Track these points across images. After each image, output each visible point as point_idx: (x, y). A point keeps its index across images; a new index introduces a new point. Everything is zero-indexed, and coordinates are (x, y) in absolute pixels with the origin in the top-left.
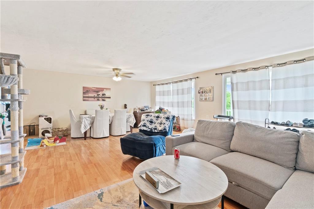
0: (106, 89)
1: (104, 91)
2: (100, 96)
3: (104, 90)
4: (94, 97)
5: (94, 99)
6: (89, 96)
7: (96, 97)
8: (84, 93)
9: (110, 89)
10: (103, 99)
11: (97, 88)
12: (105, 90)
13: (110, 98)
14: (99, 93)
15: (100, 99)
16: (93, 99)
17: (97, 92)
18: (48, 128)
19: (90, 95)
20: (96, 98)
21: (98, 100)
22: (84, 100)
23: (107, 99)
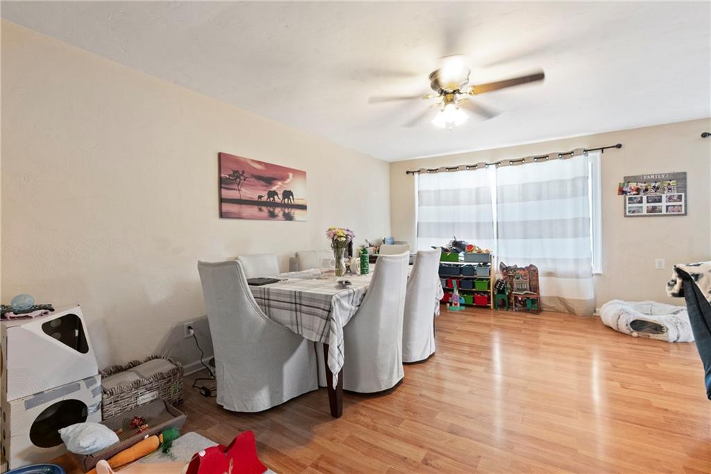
0: (296, 172)
1: (288, 181)
2: (276, 197)
3: (288, 177)
4: (258, 203)
5: (260, 210)
6: (243, 198)
7: (266, 204)
8: (221, 182)
9: (303, 174)
10: (286, 211)
11: (266, 165)
12: (291, 175)
13: (303, 207)
14: (274, 188)
15: (278, 211)
16: (254, 210)
17: (269, 181)
19: (248, 193)
20: (264, 208)
21: (272, 216)
22: (222, 215)
23: (297, 214)
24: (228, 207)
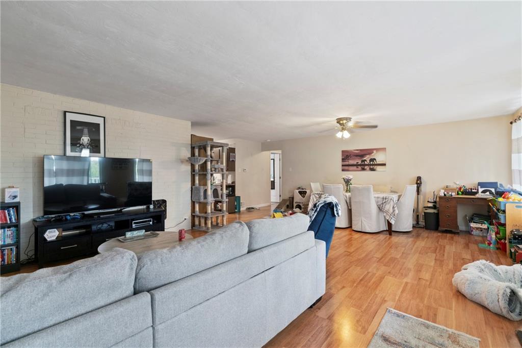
0: (377, 150)
1: (373, 154)
2: (366, 162)
3: (373, 152)
4: (357, 165)
5: (357, 168)
6: (350, 164)
7: (360, 165)
8: (343, 160)
9: (384, 149)
10: (371, 167)
11: (361, 150)
12: (375, 151)
13: (384, 165)
14: (365, 159)
15: (366, 167)
16: (355, 168)
17: (362, 156)
18: (300, 203)
19: (351, 162)
20: (359, 167)
21: (363, 169)
22: (343, 170)
23: (378, 168)
24: (345, 167)
